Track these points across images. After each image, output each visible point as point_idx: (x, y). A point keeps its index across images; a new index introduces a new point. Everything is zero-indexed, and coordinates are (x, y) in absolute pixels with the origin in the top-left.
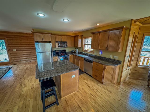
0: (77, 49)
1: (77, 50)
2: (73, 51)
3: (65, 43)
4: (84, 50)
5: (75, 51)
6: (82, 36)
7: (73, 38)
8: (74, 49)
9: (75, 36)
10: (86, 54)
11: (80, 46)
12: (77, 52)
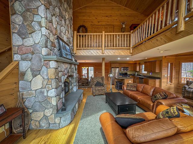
1: (136, 73)
2: (133, 74)
4: (141, 73)
6: (140, 63)
9: (134, 64)
10: (142, 75)
11: (138, 70)
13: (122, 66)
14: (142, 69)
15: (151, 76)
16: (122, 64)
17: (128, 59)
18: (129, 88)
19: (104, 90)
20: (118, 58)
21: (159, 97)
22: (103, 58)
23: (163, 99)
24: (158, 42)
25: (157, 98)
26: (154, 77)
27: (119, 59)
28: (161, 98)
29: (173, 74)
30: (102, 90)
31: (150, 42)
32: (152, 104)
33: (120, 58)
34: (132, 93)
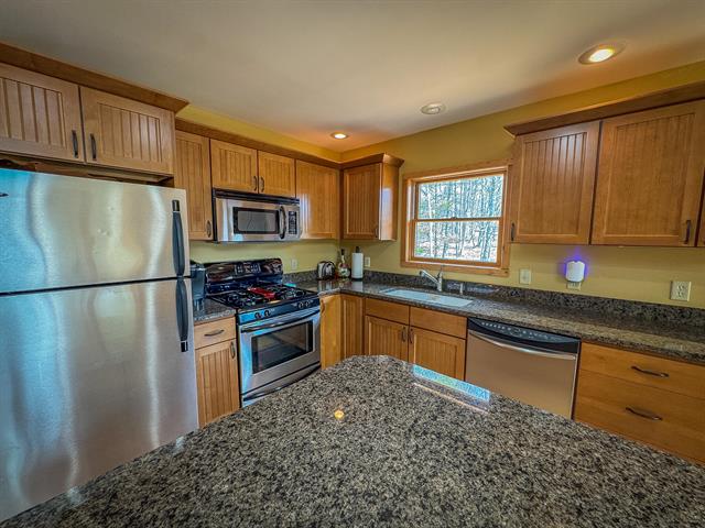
0: (357, 251)
1: (358, 258)
3: (287, 208)
6: (399, 163)
10: (440, 284)
12: (358, 274)
13: (224, 166)
14: (416, 220)
15: (579, 290)
16: (229, 147)
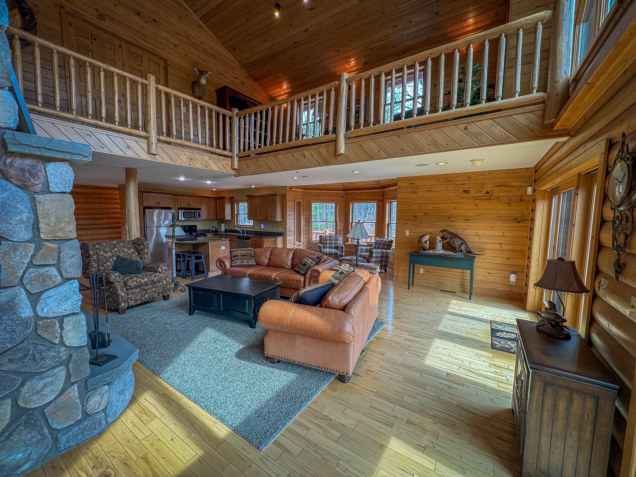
0: (223, 223)
1: (223, 225)
2: (214, 229)
3: (198, 211)
4: (237, 225)
5: (218, 229)
6: (232, 198)
7: (212, 202)
8: (216, 225)
9: (216, 198)
10: (241, 231)
11: (228, 217)
12: (223, 230)
13: (181, 202)
14: (238, 214)
15: (263, 231)
16: (181, 197)
17: (209, 182)
18: (239, 262)
19: (159, 281)
20: (178, 176)
21: (310, 262)
22: (127, 169)
23: (316, 264)
24: (305, 160)
25: (308, 266)
26: (272, 233)
27: (182, 179)
28: (314, 263)
29: (302, 225)
30: (153, 282)
31: (290, 155)
32: (302, 279)
33: (186, 176)
34: (251, 271)
